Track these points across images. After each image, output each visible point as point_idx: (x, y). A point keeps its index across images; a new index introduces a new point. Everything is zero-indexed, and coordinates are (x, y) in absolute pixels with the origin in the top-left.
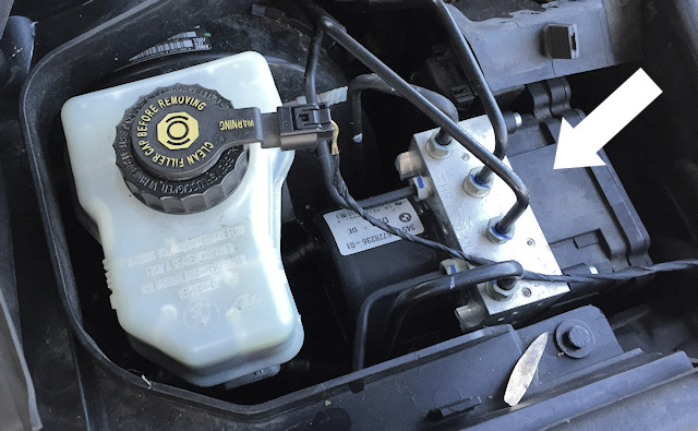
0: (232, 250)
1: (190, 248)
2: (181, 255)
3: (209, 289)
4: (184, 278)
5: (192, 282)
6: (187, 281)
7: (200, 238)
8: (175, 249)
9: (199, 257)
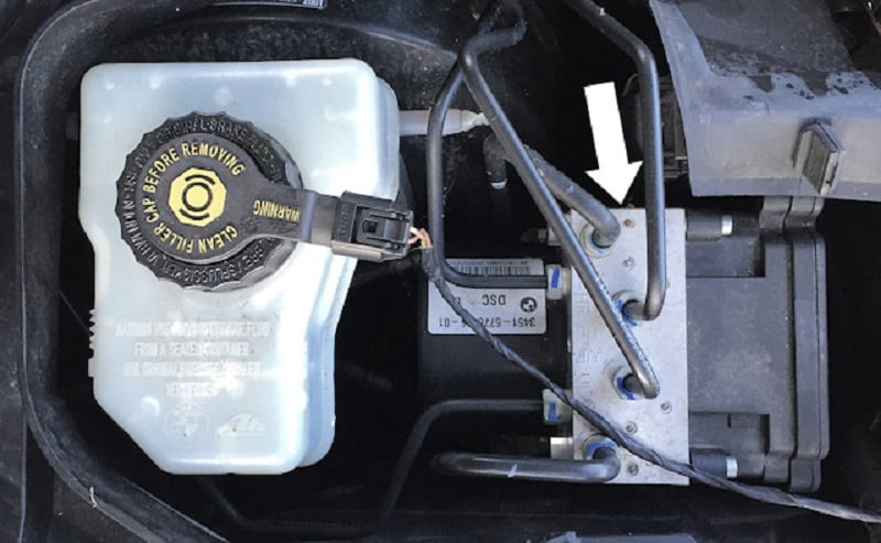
0: (246, 353)
1: (195, 333)
2: (182, 339)
3: (205, 394)
4: (178, 370)
5: (187, 379)
6: (180, 375)
7: (211, 323)
8: (177, 328)
9: (204, 348)
